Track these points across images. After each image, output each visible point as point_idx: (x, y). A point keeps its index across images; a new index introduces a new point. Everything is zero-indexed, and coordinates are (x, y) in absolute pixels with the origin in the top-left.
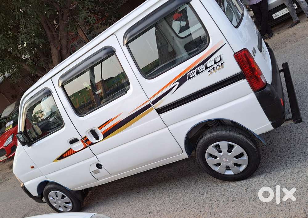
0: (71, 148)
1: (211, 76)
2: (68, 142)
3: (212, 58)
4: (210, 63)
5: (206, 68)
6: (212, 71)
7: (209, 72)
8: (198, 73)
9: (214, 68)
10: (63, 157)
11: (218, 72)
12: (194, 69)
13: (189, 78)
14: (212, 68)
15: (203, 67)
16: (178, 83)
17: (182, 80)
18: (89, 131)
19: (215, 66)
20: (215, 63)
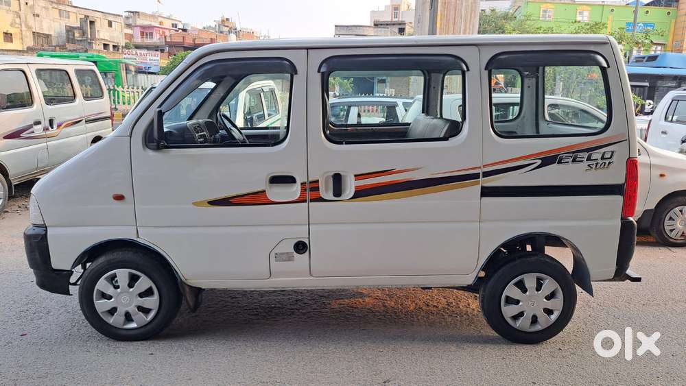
0: (265, 191)
1: (589, 172)
2: (267, 176)
3: (602, 150)
4: (596, 155)
5: (589, 159)
6: (594, 167)
7: (589, 165)
8: (574, 161)
9: (597, 164)
10: (231, 202)
11: (599, 171)
12: (573, 153)
13: (560, 162)
14: (595, 162)
15: (586, 155)
16: (539, 162)
17: (548, 160)
18: (332, 174)
19: (600, 162)
20: (603, 158)
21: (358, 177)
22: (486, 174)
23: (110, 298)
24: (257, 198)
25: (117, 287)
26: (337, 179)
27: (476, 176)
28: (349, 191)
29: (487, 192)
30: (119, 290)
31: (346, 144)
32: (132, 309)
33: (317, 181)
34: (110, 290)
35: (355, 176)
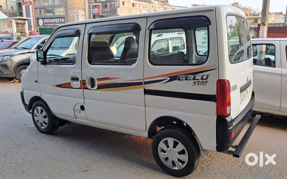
22: (146, 83)
24: (68, 86)
27: (141, 84)
29: (147, 92)
31: (95, 65)
33: (85, 81)
35: (97, 79)
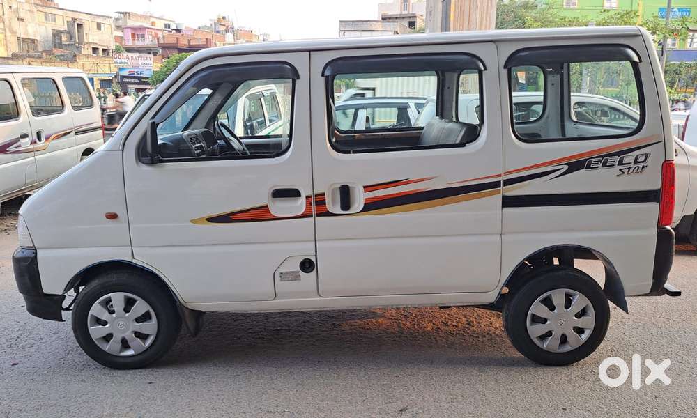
0: (267, 206)
1: (621, 177)
2: (270, 189)
3: (635, 153)
4: (629, 159)
5: (620, 163)
6: (626, 171)
7: (621, 170)
8: (604, 165)
9: (629, 168)
10: (231, 218)
11: (632, 176)
12: (603, 156)
13: (589, 167)
14: (627, 167)
15: (617, 159)
16: (566, 167)
17: (576, 165)
18: (339, 186)
19: (634, 166)
20: (636, 162)
21: (367, 188)
22: (507, 182)
23: (105, 323)
24: (259, 214)
25: (112, 312)
26: (345, 192)
27: (497, 184)
28: (358, 204)
29: (508, 202)
30: (114, 315)
31: (353, 153)
32: (129, 335)
33: (323, 194)
34: (105, 316)
35: (364, 187)
